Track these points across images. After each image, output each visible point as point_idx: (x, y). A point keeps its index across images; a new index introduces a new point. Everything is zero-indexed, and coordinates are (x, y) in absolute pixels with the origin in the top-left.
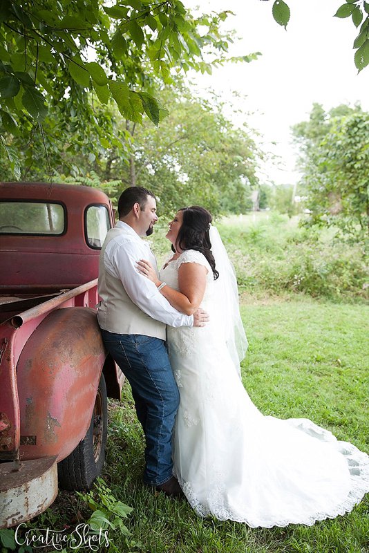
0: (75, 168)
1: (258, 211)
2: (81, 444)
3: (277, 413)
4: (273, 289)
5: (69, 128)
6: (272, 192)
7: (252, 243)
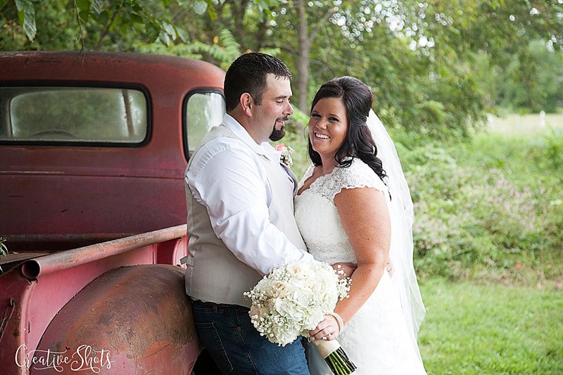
0: (168, 28)
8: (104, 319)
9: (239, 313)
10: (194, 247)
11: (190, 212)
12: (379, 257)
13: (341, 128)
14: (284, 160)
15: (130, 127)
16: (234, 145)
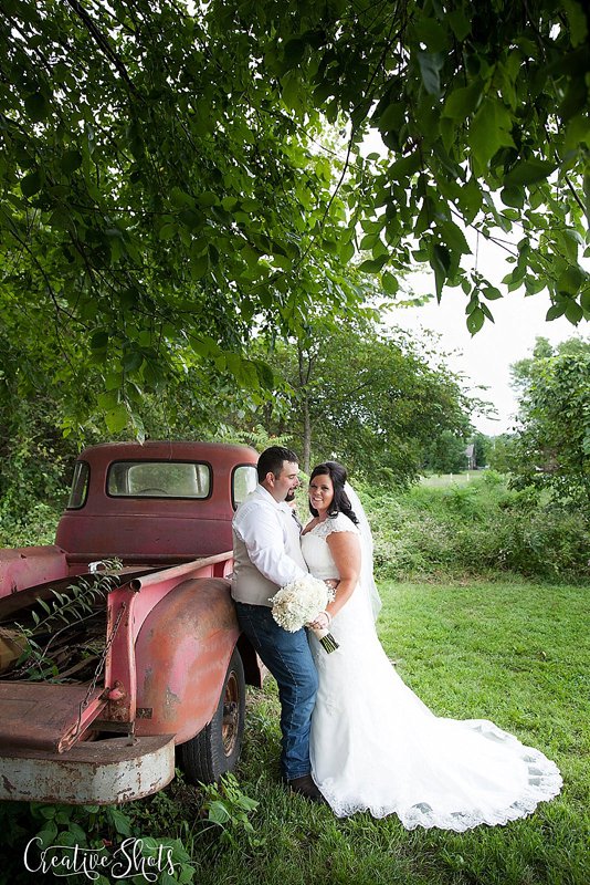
0: (223, 426)
1: (475, 469)
2: (207, 728)
3: (455, 714)
4: (475, 565)
5: (218, 380)
6: (491, 445)
7: (456, 509)
8: (180, 615)
9: (264, 611)
10: (237, 568)
11: (235, 546)
12: (354, 575)
13: (330, 493)
14: (294, 512)
15: (199, 487)
16: (262, 504)
